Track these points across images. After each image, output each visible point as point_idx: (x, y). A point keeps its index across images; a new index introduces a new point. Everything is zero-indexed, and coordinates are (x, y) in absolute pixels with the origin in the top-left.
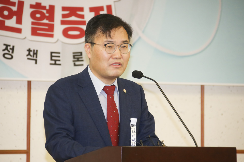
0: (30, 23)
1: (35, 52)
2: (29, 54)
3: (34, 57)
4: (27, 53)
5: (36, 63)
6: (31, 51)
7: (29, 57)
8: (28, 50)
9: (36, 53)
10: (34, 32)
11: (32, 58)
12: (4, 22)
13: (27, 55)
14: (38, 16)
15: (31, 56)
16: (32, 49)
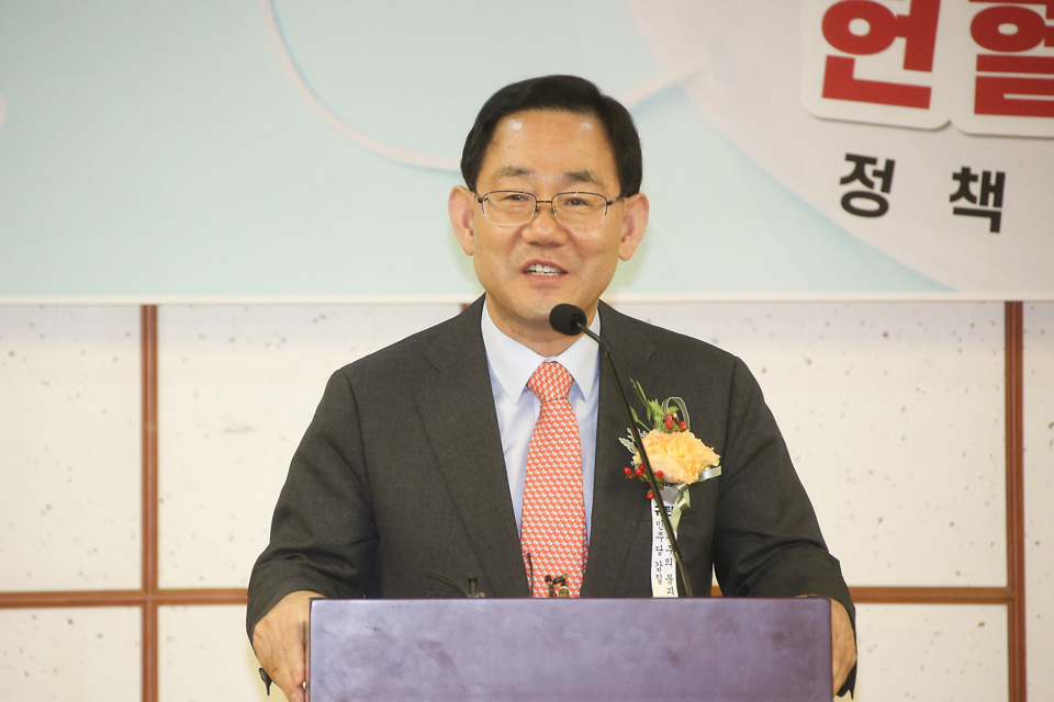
0: (973, 63)
1: (993, 181)
2: (964, 192)
3: (984, 201)
4: (955, 186)
5: (995, 227)
6: (975, 178)
7: (963, 203)
8: (956, 177)
9: (995, 186)
10: (989, 99)
11: (977, 206)
12: (850, 64)
13: (954, 198)
14: (1008, 29)
15: (972, 199)
16: (977, 170)
